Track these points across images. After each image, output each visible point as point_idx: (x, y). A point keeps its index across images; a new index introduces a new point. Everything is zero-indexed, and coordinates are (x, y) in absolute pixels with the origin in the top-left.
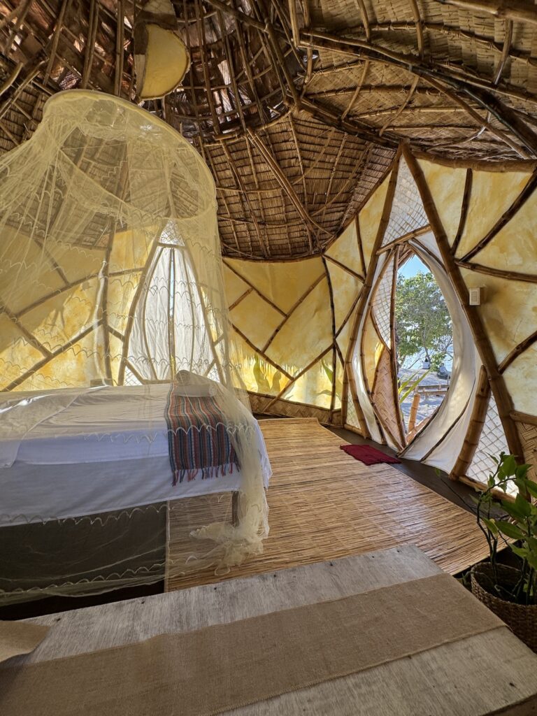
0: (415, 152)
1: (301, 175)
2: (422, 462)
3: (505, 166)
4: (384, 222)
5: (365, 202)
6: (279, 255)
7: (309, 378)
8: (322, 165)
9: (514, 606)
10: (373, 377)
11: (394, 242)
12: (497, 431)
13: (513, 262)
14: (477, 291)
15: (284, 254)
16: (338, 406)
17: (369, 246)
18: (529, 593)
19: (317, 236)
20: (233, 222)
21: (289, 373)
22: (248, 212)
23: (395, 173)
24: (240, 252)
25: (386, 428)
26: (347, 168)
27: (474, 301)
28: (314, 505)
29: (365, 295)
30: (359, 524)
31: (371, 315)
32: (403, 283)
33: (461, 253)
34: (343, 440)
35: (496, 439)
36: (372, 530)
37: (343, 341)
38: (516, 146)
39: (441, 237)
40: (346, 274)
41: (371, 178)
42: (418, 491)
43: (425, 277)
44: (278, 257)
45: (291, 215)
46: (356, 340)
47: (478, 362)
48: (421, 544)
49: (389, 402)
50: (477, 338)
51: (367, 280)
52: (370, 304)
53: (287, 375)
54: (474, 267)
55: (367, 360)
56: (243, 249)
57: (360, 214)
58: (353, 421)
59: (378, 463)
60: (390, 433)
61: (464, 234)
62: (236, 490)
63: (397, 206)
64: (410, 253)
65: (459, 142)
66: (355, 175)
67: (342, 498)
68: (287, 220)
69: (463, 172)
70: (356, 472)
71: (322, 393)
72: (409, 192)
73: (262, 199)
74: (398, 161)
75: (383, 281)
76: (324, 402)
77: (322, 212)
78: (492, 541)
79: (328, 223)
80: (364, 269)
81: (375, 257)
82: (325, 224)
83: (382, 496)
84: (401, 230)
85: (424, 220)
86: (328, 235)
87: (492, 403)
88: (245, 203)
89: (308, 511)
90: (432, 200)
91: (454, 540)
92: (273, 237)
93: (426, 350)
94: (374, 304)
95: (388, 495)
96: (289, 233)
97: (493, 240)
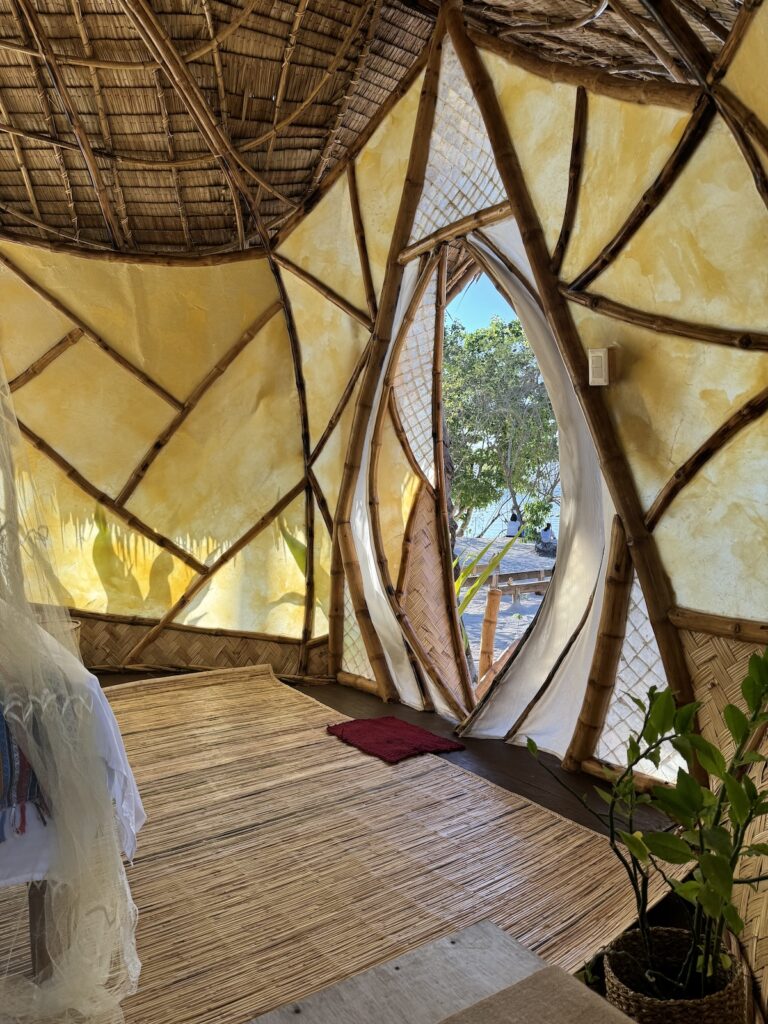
0: (475, 32)
1: (208, 39)
2: (509, 741)
3: (645, 92)
4: (414, 185)
5: (368, 132)
6: (155, 243)
7: (247, 566)
8: (261, 23)
9: (681, 1005)
10: (399, 555)
11: (436, 234)
12: (649, 653)
13: (664, 296)
14: (602, 353)
15: (167, 244)
16: (322, 628)
17: (381, 240)
18: (705, 971)
19: (257, 203)
20: (19, 140)
21: (197, 557)
22: (64, 118)
23: (434, 75)
24: (41, 226)
25: (431, 672)
26: (325, 43)
27: (597, 377)
28: (262, 883)
29: (375, 360)
30: (371, 908)
31: (390, 407)
32: (463, 344)
33: (571, 270)
34: (333, 711)
35: (646, 669)
36: (403, 915)
37: (328, 472)
38: (665, 54)
39: (532, 233)
40: (330, 305)
41: (380, 77)
42: (500, 807)
43: (507, 330)
44: (153, 248)
45: (186, 140)
46: (359, 467)
47: (609, 509)
48: (508, 922)
49: (436, 610)
50: (605, 456)
51: (378, 323)
52: (387, 382)
53: (190, 561)
54: (597, 302)
55: (384, 515)
56: (53, 220)
57: (359, 160)
58: (356, 664)
59: (414, 756)
60: (439, 683)
61: (576, 231)
62: (38, 877)
63: (441, 152)
64: (470, 269)
65: (561, 25)
66: (343, 62)
67: (332, 852)
68: (175, 152)
69: (570, 92)
70: (365, 784)
71: (282, 600)
72: (463, 122)
73: (102, 87)
74: (439, 47)
75: (414, 328)
76: (288, 623)
77: (268, 142)
78: (640, 880)
79: (283, 175)
80: (371, 296)
81: (395, 268)
82: (274, 175)
83: (424, 833)
84: (451, 209)
85: (496, 192)
86: (283, 204)
87: (637, 594)
88: (54, 92)
89: (247, 900)
90: (512, 148)
91: (573, 900)
92: (138, 194)
93: (513, 494)
94: (396, 382)
95: (438, 827)
96: (182, 189)
97: (629, 247)
